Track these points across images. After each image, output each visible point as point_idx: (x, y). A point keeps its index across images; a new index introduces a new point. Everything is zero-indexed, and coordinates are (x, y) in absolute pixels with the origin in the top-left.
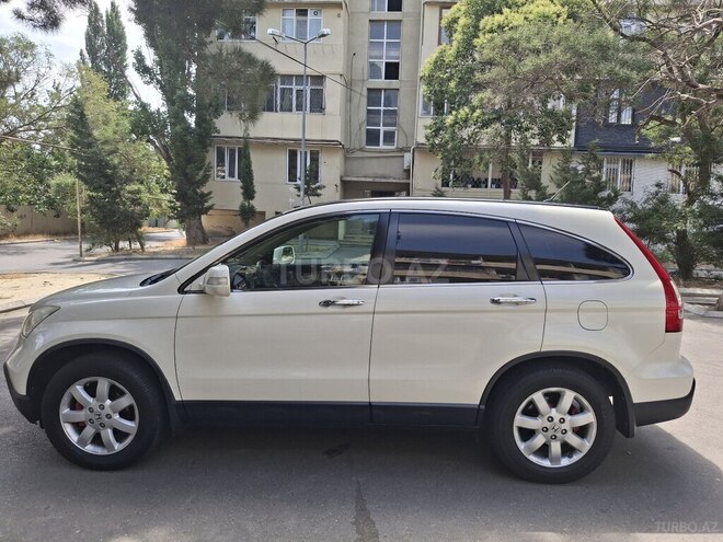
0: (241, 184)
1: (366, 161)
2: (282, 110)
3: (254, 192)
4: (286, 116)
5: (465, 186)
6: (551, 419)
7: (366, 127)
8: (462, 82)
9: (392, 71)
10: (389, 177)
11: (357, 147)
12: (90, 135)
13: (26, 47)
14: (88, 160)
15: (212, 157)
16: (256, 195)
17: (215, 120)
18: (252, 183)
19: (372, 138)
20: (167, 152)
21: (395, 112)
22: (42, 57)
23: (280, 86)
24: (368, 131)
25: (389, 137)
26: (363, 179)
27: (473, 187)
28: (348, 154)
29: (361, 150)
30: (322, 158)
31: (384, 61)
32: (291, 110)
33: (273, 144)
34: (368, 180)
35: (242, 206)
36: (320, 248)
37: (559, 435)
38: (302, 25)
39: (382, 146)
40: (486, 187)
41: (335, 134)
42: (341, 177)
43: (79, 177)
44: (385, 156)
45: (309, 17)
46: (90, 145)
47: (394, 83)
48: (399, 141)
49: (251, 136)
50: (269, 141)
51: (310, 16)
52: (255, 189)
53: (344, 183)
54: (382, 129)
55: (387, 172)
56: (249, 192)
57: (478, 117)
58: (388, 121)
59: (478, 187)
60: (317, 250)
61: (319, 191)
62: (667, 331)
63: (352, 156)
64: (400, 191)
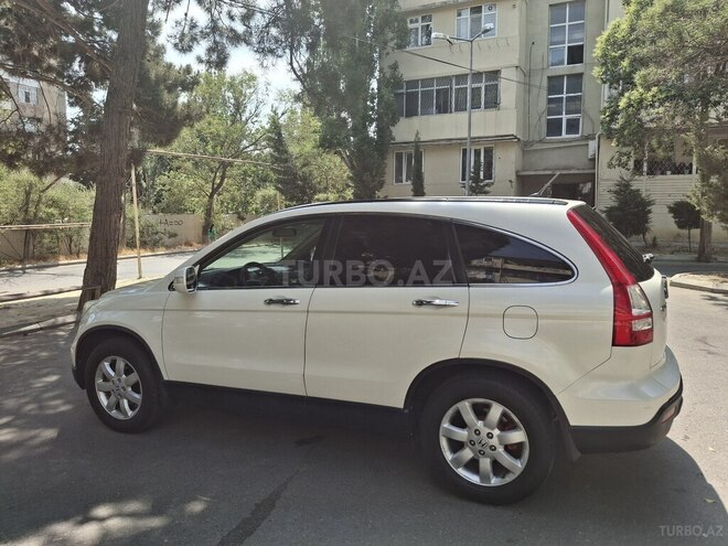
1: (546, 152)
2: (456, 110)
3: (424, 193)
4: (460, 115)
5: (663, 173)
6: (477, 432)
7: (546, 117)
9: (576, 55)
10: (572, 168)
11: (537, 139)
12: (286, 152)
13: (249, 80)
14: (285, 173)
15: (391, 163)
17: (392, 128)
19: (554, 127)
20: (351, 162)
21: (579, 98)
22: (261, 87)
23: (454, 87)
24: (549, 121)
25: (573, 126)
27: (673, 173)
28: (525, 146)
29: (541, 141)
30: (498, 154)
31: (567, 45)
32: (465, 109)
33: (449, 144)
37: (488, 450)
38: (476, 22)
39: (564, 135)
40: (690, 172)
41: (510, 128)
42: (517, 172)
43: (277, 188)
44: (567, 145)
45: (483, 14)
46: (286, 161)
47: (578, 68)
48: (584, 128)
49: (422, 140)
50: (443, 142)
51: (485, 12)
53: (519, 177)
54: (564, 117)
55: (570, 162)
56: (418, 195)
58: (573, 107)
59: (679, 173)
61: (487, 189)
62: (614, 345)
63: (531, 148)
64: (585, 183)
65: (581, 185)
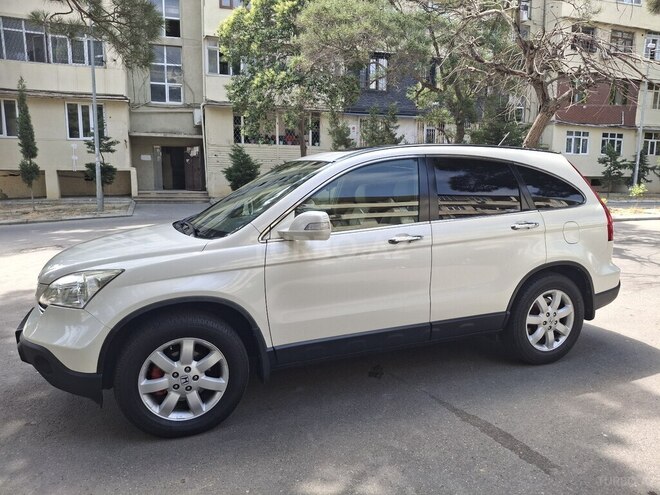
0: (19, 141)
1: (153, 116)
2: (55, 61)
3: (36, 149)
4: (61, 67)
6: (548, 315)
7: (149, 83)
8: (262, 45)
10: (180, 133)
11: (142, 101)
16: (38, 153)
18: (33, 140)
19: (158, 93)
21: (179, 69)
24: (153, 86)
25: (175, 94)
26: (154, 135)
27: (263, 143)
28: (133, 108)
29: (146, 105)
30: (107, 113)
31: (164, 17)
32: (67, 62)
33: (50, 98)
34: (159, 135)
35: (23, 166)
36: (116, 206)
39: (168, 102)
40: (275, 143)
41: (119, 88)
42: (129, 133)
44: (172, 111)
47: (176, 40)
48: (186, 98)
49: (27, 88)
50: (43, 94)
52: (37, 146)
53: (132, 138)
54: (167, 85)
55: (176, 127)
56: (29, 150)
57: (284, 79)
58: (173, 77)
60: (114, 208)
61: (111, 147)
63: (137, 111)
64: (192, 146)
65: (188, 149)
